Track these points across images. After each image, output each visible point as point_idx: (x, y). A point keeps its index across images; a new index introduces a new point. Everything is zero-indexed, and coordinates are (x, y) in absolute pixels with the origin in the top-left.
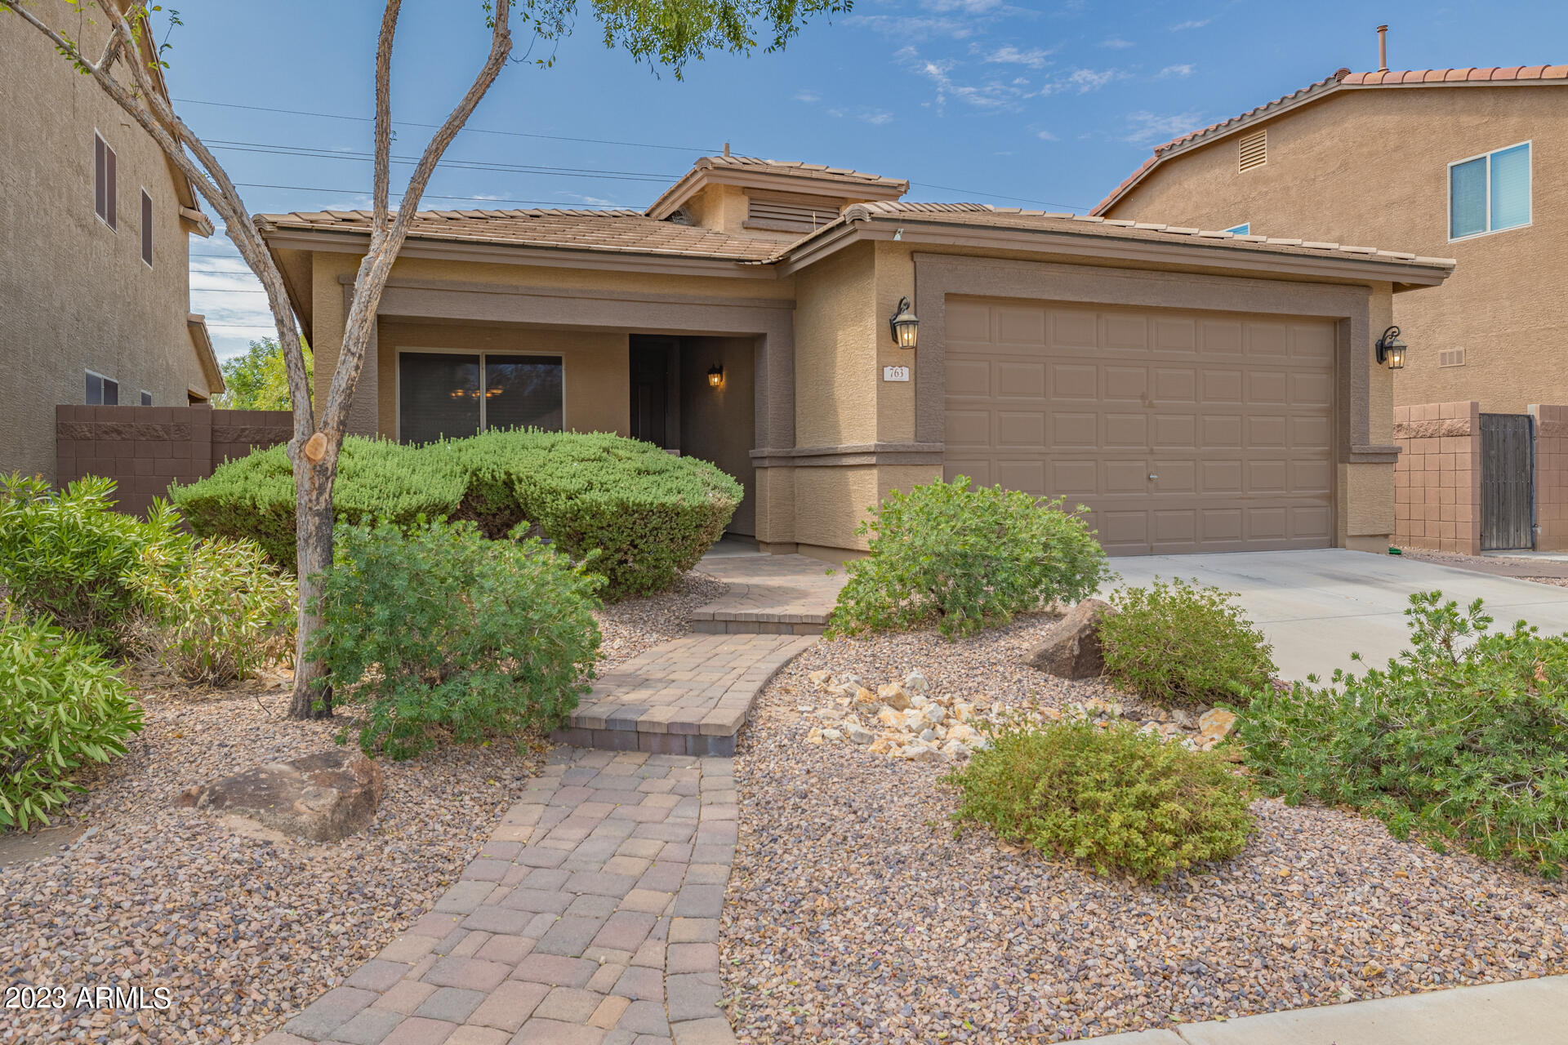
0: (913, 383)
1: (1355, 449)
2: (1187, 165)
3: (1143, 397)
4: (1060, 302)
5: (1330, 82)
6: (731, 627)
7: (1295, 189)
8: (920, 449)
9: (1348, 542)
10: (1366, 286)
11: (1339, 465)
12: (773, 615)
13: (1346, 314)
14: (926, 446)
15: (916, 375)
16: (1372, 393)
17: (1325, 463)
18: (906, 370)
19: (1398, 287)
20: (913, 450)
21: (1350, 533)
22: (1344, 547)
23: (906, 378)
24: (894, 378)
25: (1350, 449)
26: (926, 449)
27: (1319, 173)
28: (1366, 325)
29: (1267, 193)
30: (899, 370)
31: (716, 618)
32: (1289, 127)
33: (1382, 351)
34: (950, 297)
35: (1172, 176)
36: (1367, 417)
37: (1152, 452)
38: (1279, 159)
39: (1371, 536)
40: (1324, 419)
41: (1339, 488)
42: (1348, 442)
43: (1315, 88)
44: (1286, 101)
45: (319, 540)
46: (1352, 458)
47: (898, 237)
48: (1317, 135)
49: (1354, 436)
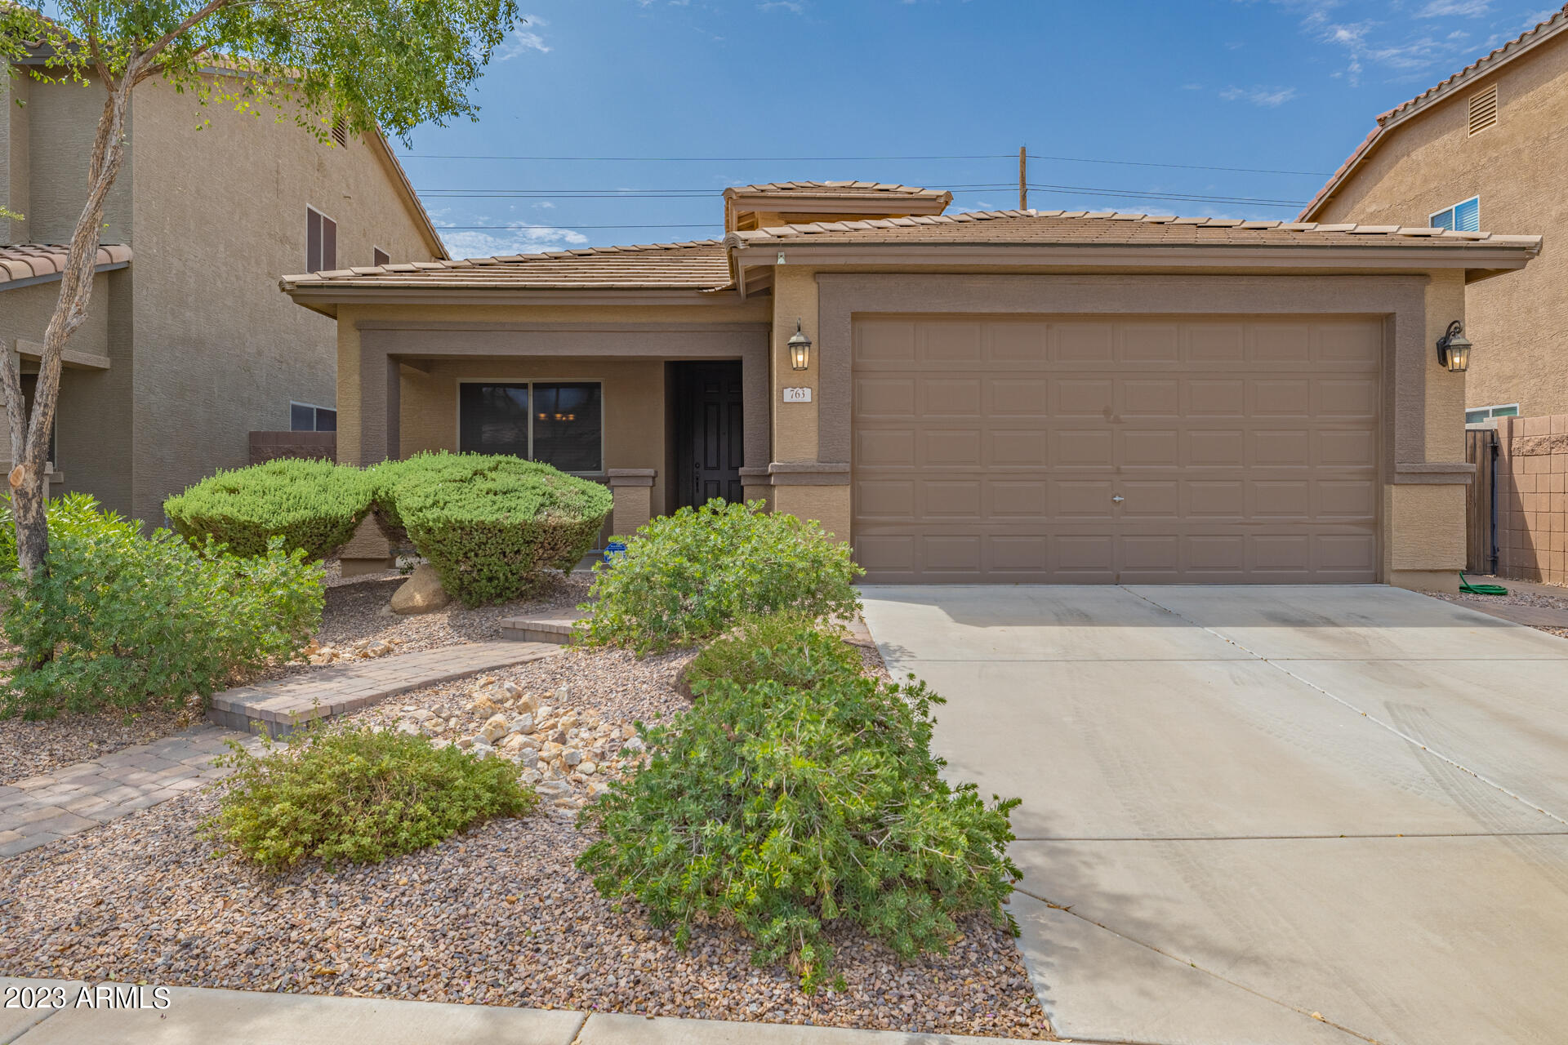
0: (815, 403)
1: (1400, 468)
2: (1415, 132)
3: (1107, 412)
4: (990, 314)
5: (1558, 19)
6: (528, 635)
7: (1527, 152)
8: (821, 470)
9: (1393, 578)
10: (1423, 275)
11: (1386, 487)
12: (553, 626)
13: (1389, 309)
14: (827, 467)
15: (821, 396)
16: (1429, 400)
17: (1368, 484)
18: (808, 391)
19: (1472, 276)
20: (813, 470)
21: (1395, 567)
22: (1389, 583)
23: (808, 399)
24: (795, 399)
25: (1394, 467)
26: (827, 469)
27: (1553, 129)
28: (1420, 321)
29: (1497, 158)
30: (800, 391)
31: (516, 626)
32: (1521, 77)
33: (1443, 351)
34: (856, 317)
35: (1398, 147)
36: (1422, 428)
37: (1118, 472)
38: (1510, 117)
39: (1431, 571)
40: (1368, 433)
41: (1386, 514)
42: (1394, 460)
43: (1542, 29)
44: (1510, 47)
45: (29, 547)
46: (1397, 478)
47: (781, 261)
48: (1550, 84)
49: (1399, 452)
